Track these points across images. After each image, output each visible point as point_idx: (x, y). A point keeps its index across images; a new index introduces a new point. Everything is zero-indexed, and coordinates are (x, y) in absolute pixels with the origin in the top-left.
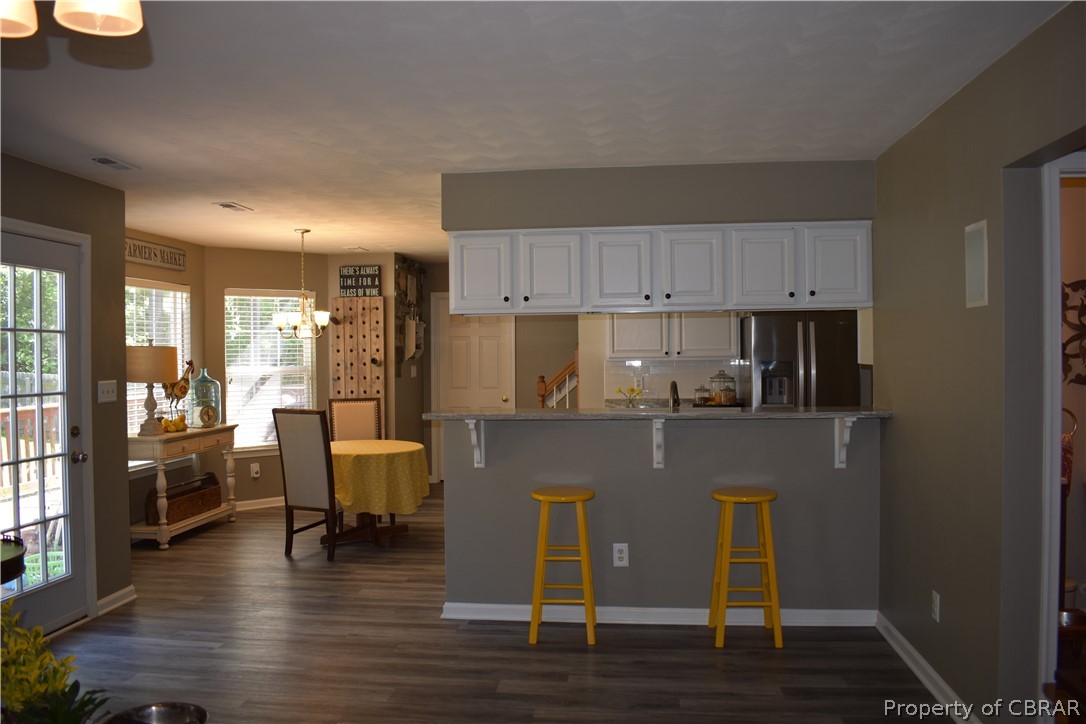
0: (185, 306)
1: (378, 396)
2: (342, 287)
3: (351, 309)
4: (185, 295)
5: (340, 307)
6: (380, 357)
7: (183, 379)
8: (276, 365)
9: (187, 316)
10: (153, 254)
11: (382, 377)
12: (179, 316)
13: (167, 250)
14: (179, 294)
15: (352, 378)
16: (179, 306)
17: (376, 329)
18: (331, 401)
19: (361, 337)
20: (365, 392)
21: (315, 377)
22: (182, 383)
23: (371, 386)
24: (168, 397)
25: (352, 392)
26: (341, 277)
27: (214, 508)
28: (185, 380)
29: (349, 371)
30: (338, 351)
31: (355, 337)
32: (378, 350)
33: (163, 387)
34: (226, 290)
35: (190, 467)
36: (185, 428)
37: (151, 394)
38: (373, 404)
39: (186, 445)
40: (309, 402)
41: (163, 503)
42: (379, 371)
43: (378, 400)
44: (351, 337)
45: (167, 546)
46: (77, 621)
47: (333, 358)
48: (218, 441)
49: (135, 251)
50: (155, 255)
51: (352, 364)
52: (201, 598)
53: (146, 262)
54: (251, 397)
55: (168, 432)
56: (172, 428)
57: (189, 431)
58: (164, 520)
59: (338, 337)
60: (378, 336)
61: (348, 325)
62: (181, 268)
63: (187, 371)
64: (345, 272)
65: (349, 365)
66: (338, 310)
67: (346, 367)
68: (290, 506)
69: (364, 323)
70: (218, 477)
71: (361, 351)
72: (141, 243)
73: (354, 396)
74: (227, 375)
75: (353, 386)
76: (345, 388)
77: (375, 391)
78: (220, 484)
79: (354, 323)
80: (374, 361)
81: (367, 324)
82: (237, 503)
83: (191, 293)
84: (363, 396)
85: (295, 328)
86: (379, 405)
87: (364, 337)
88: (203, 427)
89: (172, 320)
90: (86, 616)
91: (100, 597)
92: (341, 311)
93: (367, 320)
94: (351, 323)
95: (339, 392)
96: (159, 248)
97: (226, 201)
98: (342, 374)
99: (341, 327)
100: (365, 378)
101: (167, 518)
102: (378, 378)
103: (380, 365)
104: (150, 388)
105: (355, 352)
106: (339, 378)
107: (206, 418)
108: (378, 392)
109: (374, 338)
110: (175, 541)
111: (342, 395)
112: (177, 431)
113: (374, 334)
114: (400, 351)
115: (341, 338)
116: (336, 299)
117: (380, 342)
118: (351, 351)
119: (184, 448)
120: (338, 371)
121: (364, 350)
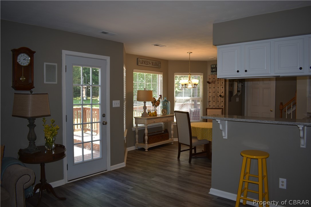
0: (161, 78)
1: (222, 108)
2: (211, 72)
3: (214, 79)
4: (162, 75)
5: (211, 78)
6: (223, 94)
7: (158, 100)
8: (191, 97)
9: (162, 81)
10: (149, 63)
11: (224, 101)
12: (160, 81)
13: (154, 62)
14: (160, 75)
15: (214, 101)
16: (160, 78)
17: (222, 85)
18: (207, 109)
19: (217, 88)
20: (218, 106)
21: (203, 101)
22: (158, 102)
23: (220, 104)
24: (153, 105)
25: (214, 106)
26: (211, 68)
27: (166, 140)
28: (159, 101)
29: (213, 99)
30: (210, 92)
31: (215, 88)
32: (222, 92)
33: (152, 103)
34: (175, 73)
35: (161, 127)
36: (156, 115)
37: (145, 105)
38: (220, 110)
39: (155, 121)
40: (201, 109)
41: (146, 137)
42: (223, 99)
43: (222, 109)
44: (214, 88)
45: (147, 150)
46: (103, 171)
47: (209, 95)
48: (167, 120)
49: (143, 62)
50: (150, 63)
51: (214, 97)
52: (142, 169)
53: (147, 65)
54: (183, 107)
55: (151, 116)
56: (152, 115)
57: (158, 116)
58: (146, 143)
59: (210, 88)
60: (222, 88)
61: (213, 84)
62: (159, 67)
63: (160, 98)
64: (213, 66)
65: (213, 97)
66: (210, 79)
67: (212, 98)
68: (180, 143)
69: (218, 83)
70: (169, 130)
71: (217, 92)
72: (144, 60)
73: (215, 107)
74: (175, 99)
75: (214, 104)
76: (212, 104)
77: (221, 106)
78: (169, 133)
79: (215, 83)
80: (220, 96)
81: (219, 84)
82: (174, 139)
83: (163, 74)
84: (217, 107)
85: (186, 85)
86: (223, 111)
87: (218, 88)
88: (162, 115)
89: (158, 83)
90: (107, 170)
91: (111, 165)
92: (211, 79)
93: (219, 82)
94: (214, 83)
95: (210, 106)
96: (151, 61)
97: (156, 44)
98: (211, 100)
99: (211, 84)
100: (218, 101)
101: (148, 142)
102: (222, 101)
103: (223, 97)
104: (145, 103)
105: (215, 93)
106: (210, 101)
107: (164, 112)
108: (222, 106)
109: (221, 88)
110: (150, 149)
111: (211, 107)
112: (153, 116)
113: (221, 87)
114: (231, 93)
115: (211, 88)
116: (209, 75)
117: (223, 90)
118: (214, 92)
119: (154, 121)
120: (210, 99)
121: (218, 92)
